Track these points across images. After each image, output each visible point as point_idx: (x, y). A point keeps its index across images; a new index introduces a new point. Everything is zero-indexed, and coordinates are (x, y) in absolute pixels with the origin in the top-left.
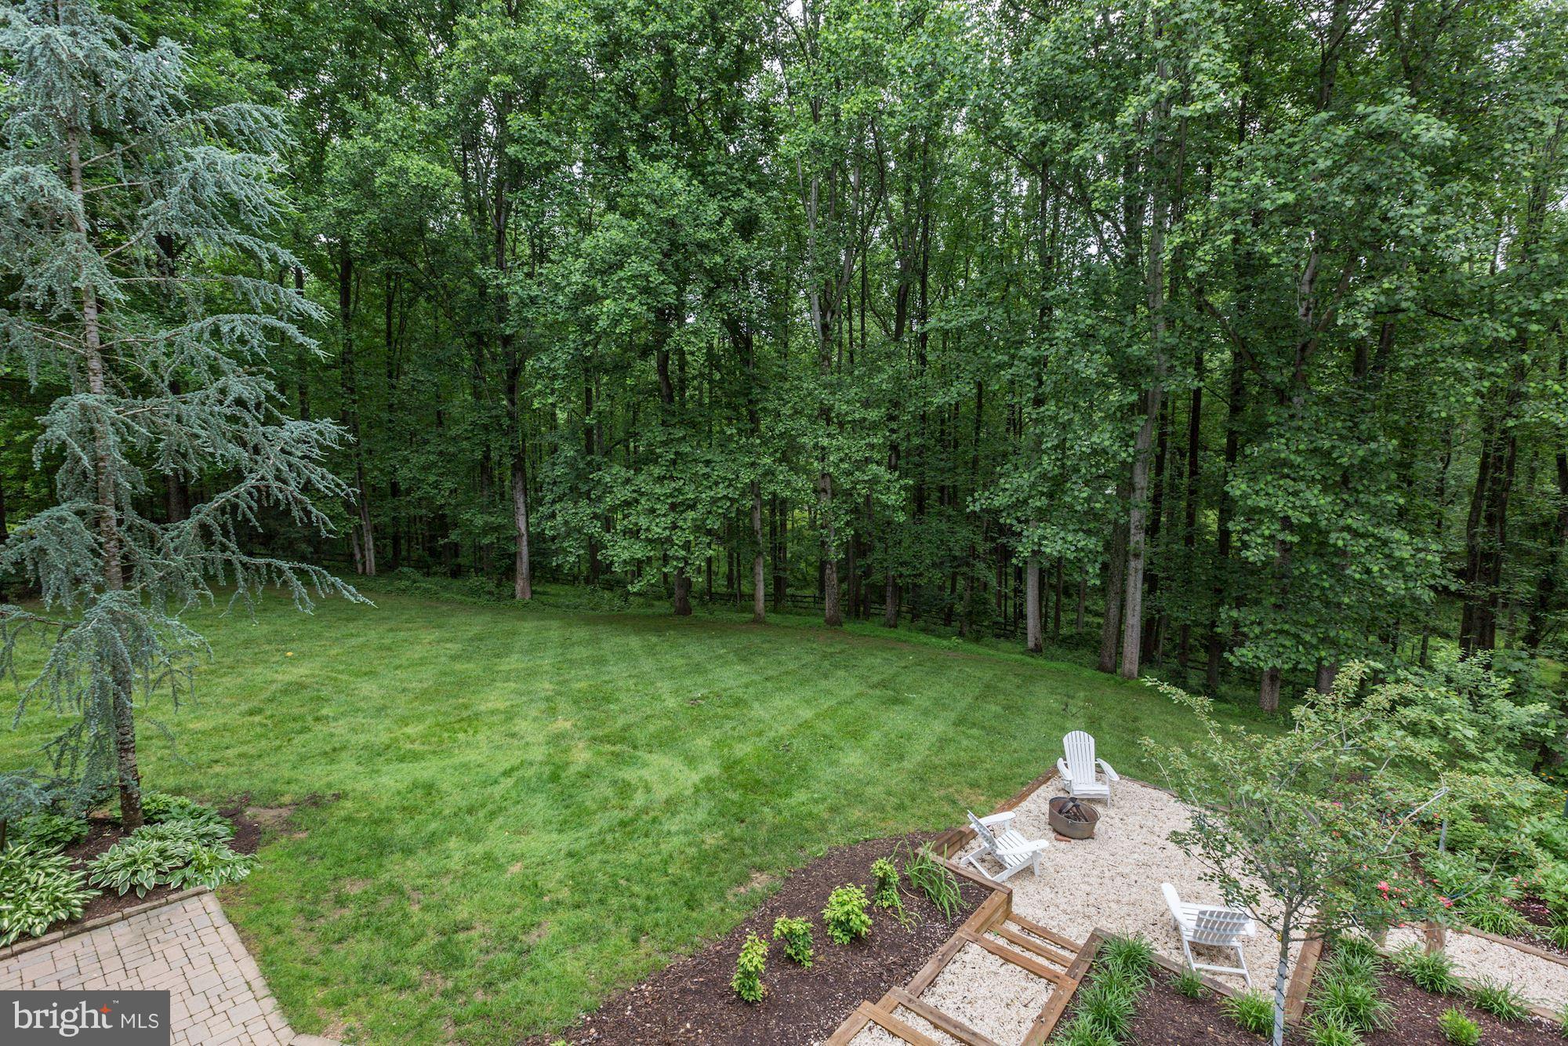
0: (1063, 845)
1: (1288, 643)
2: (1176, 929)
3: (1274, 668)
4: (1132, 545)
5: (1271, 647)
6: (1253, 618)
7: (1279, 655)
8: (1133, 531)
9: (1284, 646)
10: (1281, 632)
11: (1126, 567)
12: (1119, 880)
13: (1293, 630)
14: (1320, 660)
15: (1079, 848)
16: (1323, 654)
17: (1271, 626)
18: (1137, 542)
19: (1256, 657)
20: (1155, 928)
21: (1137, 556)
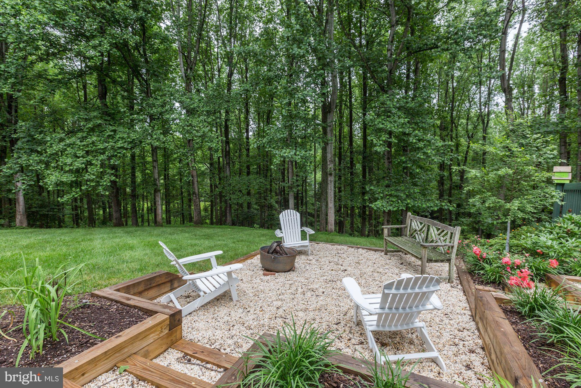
0: (268, 277)
1: (394, 200)
2: (359, 323)
3: (390, 211)
4: (328, 170)
5: (388, 202)
6: (379, 190)
7: (391, 205)
8: (328, 163)
9: (393, 201)
10: (391, 195)
11: (327, 179)
12: (309, 294)
13: (396, 194)
14: (407, 204)
15: (281, 278)
16: (409, 201)
17: (387, 193)
18: (331, 168)
19: (382, 206)
20: (340, 327)
21: (331, 174)
